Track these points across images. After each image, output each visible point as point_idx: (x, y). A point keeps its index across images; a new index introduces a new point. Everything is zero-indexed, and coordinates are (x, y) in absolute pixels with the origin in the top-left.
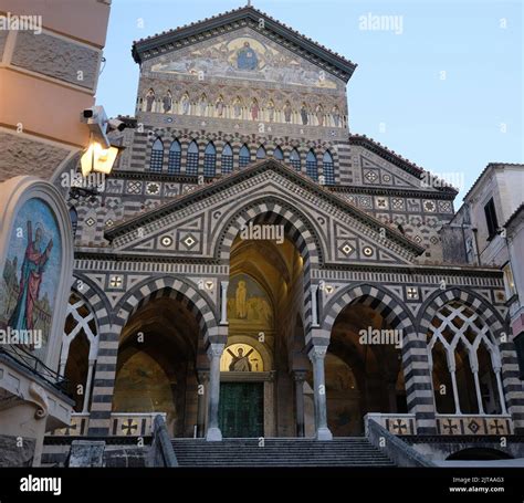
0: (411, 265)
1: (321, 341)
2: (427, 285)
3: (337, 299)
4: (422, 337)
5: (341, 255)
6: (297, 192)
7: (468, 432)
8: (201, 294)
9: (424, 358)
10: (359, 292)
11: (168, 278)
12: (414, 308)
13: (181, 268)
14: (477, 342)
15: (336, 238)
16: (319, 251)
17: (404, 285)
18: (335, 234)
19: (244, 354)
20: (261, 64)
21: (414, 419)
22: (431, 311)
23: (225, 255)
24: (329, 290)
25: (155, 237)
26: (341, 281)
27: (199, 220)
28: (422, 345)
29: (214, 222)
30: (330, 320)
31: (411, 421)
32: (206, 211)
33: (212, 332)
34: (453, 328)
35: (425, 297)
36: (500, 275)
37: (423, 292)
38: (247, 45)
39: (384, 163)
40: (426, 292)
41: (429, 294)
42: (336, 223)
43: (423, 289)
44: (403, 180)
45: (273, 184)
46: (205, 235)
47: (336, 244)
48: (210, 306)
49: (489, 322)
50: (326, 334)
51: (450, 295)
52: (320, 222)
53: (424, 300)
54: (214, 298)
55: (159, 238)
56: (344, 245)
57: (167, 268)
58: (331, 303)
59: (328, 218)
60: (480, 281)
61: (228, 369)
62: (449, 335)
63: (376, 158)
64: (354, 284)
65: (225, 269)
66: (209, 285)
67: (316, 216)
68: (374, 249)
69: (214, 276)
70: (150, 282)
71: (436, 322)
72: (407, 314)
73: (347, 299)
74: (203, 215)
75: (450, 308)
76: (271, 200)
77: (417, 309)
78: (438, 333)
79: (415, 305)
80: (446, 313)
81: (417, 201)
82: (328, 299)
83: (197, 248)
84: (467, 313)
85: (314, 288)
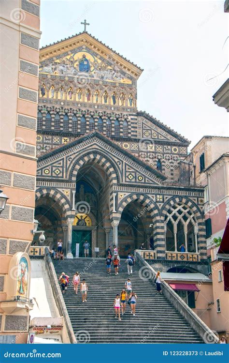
0: (160, 185)
1: (117, 219)
2: (167, 195)
3: (125, 200)
5: (127, 180)
7: (179, 259)
8: (63, 196)
9: (162, 228)
10: (135, 197)
11: (48, 189)
12: (160, 205)
13: (54, 184)
14: (188, 221)
15: (126, 172)
16: (117, 178)
17: (156, 195)
18: (125, 169)
19: (83, 218)
20: (92, 69)
21: (156, 253)
22: (167, 207)
23: (74, 179)
24: (121, 196)
25: (42, 169)
26: (127, 192)
27: (61, 162)
28: (162, 222)
29: (69, 162)
30: (121, 209)
31: (155, 254)
32: (64, 157)
33: (69, 213)
34: (177, 214)
35: (165, 200)
36: (203, 191)
37: (165, 198)
38: (84, 57)
39: (154, 127)
40: (166, 198)
41: (167, 199)
42: (126, 164)
43: (165, 197)
44: (163, 136)
45: (97, 144)
46: (65, 169)
47: (125, 174)
48: (67, 202)
49: (195, 213)
50: (119, 216)
51: (177, 200)
52: (118, 163)
53: (165, 201)
54: (69, 198)
55: (43, 170)
56: (129, 175)
57: (47, 184)
58: (122, 202)
59: (122, 162)
60: (193, 194)
61: (76, 224)
62: (175, 217)
63: (149, 123)
64: (133, 193)
65: (74, 185)
66: (67, 192)
67: (117, 160)
68: (143, 177)
69: (69, 188)
70: (40, 190)
71: (170, 212)
72: (156, 208)
73: (129, 200)
74: (63, 159)
75: (177, 205)
76: (95, 152)
77: (161, 206)
78: (170, 216)
79: (161, 204)
80: (175, 208)
81: (169, 147)
82: (121, 200)
83: (61, 175)
84: (184, 208)
85: (114, 195)
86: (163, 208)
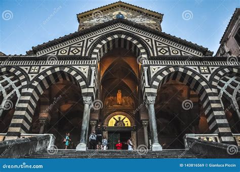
1: (152, 94)
2: (212, 66)
3: (160, 73)
4: (214, 91)
5: (160, 54)
8: (79, 73)
9: (218, 102)
10: (172, 70)
11: (62, 67)
12: (207, 77)
13: (69, 62)
15: (157, 47)
16: (147, 53)
17: (199, 66)
18: (156, 45)
19: (121, 119)
21: (217, 137)
22: (217, 78)
23: (94, 56)
24: (155, 69)
25: (58, 50)
26: (161, 65)
27: (82, 43)
28: (215, 94)
29: (89, 43)
30: (156, 83)
32: (86, 39)
33: (84, 91)
34: (232, 87)
37: (210, 69)
40: (212, 69)
41: (214, 70)
42: (155, 41)
43: (210, 68)
45: (121, 27)
46: (84, 48)
47: (157, 50)
50: (154, 91)
51: (227, 70)
52: (147, 41)
53: (212, 72)
54: (86, 75)
55: (60, 51)
56: (161, 50)
57: (62, 63)
58: (156, 75)
59: (151, 40)
62: (230, 90)
64: (169, 66)
66: (84, 69)
67: (144, 38)
68: (179, 51)
69: (87, 65)
70: (52, 69)
72: (203, 79)
73: (166, 73)
74: (84, 41)
76: (120, 33)
77: (209, 77)
78: (223, 90)
79: (207, 75)
80: (226, 80)
82: (154, 73)
83: (79, 54)
84: (238, 80)
85: (146, 68)
86: (212, 79)
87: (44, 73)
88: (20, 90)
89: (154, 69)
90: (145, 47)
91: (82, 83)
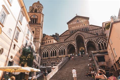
0: (95, 36)
1: (86, 46)
2: (97, 38)
3: (87, 41)
4: (97, 43)
6: (81, 32)
7: (103, 52)
8: (73, 44)
11: (70, 43)
13: (71, 42)
14: (104, 43)
16: (84, 37)
17: (94, 39)
21: (97, 51)
23: (75, 40)
25: (68, 40)
28: (97, 44)
30: (86, 43)
32: (73, 36)
33: (75, 47)
36: (106, 35)
42: (86, 34)
45: (78, 32)
48: (74, 44)
49: (105, 40)
50: (86, 45)
51: (100, 38)
56: (87, 36)
57: (70, 42)
60: (103, 36)
62: (100, 42)
65: (75, 41)
68: (90, 36)
70: (69, 43)
71: (98, 41)
72: (95, 41)
76: (78, 34)
80: (99, 40)
83: (72, 40)
84: (102, 40)
85: (84, 41)
86: (96, 41)
87: (68, 45)
88: (65, 48)
89: (86, 41)
90: (84, 36)
91: (74, 45)
